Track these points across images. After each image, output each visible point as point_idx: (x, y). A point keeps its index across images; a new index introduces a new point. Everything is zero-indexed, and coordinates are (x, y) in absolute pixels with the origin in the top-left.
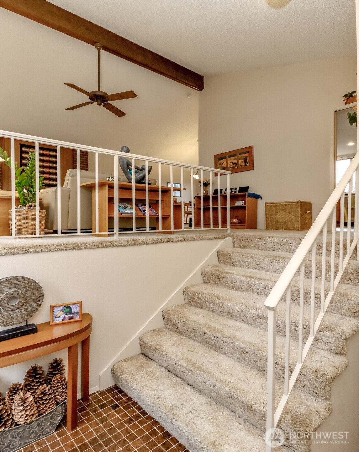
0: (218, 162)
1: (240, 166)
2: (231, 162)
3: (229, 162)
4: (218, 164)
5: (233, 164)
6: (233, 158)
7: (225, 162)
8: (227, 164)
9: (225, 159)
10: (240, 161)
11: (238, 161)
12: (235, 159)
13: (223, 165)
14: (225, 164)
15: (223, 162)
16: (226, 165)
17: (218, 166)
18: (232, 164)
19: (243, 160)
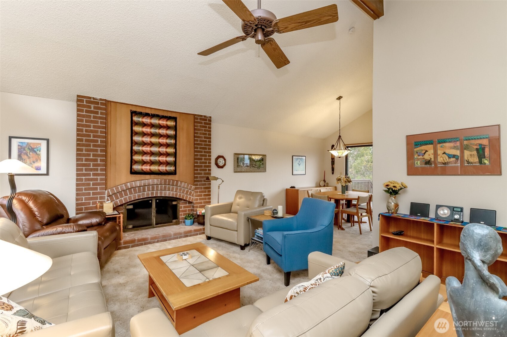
0: (415, 150)
1: (466, 162)
2: (444, 153)
3: (440, 152)
4: (415, 153)
5: (449, 158)
6: (452, 144)
7: (431, 152)
8: (436, 154)
9: (431, 146)
10: (467, 153)
11: (462, 153)
12: (455, 148)
13: (427, 157)
14: (429, 155)
15: (426, 151)
16: (432, 157)
17: (415, 157)
18: (447, 158)
19: (475, 153)
